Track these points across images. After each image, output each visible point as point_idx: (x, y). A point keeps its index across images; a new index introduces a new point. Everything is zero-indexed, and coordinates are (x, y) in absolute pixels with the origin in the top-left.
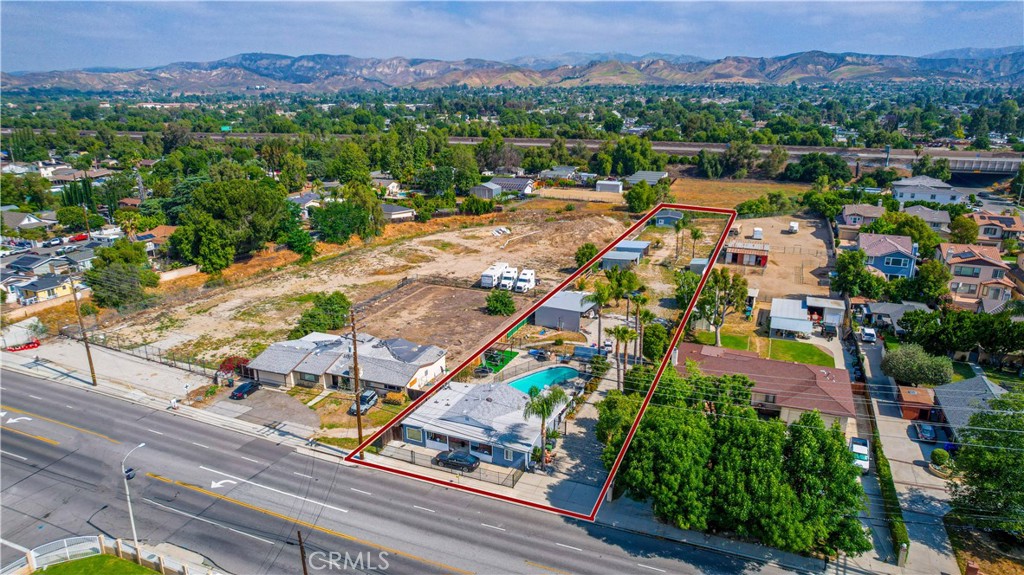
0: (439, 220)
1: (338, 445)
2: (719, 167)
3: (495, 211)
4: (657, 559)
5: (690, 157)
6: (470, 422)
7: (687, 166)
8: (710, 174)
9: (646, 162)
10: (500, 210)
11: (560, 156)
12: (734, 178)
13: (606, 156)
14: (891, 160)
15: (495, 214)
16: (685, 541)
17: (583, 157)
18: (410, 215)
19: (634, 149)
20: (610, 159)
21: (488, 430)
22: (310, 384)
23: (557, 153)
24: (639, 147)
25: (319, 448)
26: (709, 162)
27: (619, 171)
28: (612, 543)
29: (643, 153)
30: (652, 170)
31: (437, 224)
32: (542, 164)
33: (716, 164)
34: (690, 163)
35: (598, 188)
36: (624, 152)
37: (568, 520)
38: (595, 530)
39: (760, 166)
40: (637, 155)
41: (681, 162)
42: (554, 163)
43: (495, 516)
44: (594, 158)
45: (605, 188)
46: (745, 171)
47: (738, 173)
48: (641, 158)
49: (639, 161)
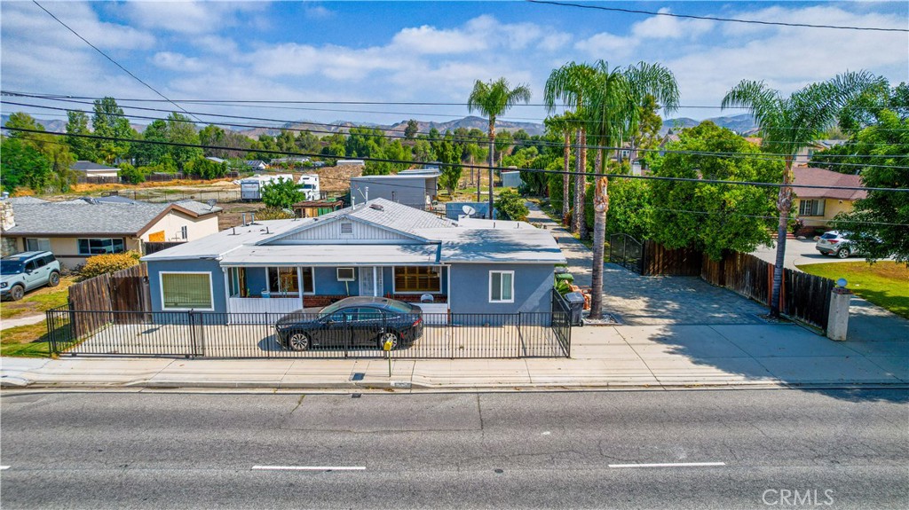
13: (339, 146)
18: (115, 175)
19: (367, 138)
20: (343, 149)
35: (339, 166)
37: (836, 390)
49: (373, 149)
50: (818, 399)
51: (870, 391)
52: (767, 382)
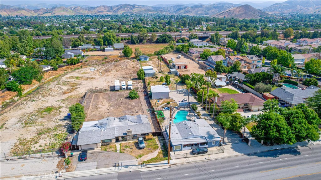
0: (61, 68)
1: (154, 162)
2: (138, 40)
3: (80, 62)
4: (280, 156)
5: (127, 38)
6: (195, 136)
7: (127, 41)
8: (136, 43)
9: (115, 40)
10: (82, 62)
11: (83, 41)
12: (143, 43)
13: (100, 40)
14: (183, 35)
15: (81, 63)
16: (277, 149)
17: (91, 40)
18: (49, 68)
19: (110, 37)
20: (102, 40)
21: (202, 137)
22: (108, 143)
23: (82, 39)
24: (111, 36)
25: (148, 166)
26: (135, 39)
27: (107, 44)
28: (266, 157)
29: (113, 37)
30: (117, 43)
31: (62, 70)
32: (78, 44)
33: (137, 40)
34: (127, 40)
35: (106, 50)
36: (107, 37)
37: (248, 155)
38: (260, 155)
39: (149, 39)
40: (112, 38)
41: (125, 40)
42: (82, 43)
43: (235, 163)
44: (95, 40)
45: (108, 50)
46: (145, 41)
47: (143, 42)
48: (113, 39)
49: (113, 40)
50: (247, 156)
51: (252, 154)
52: (243, 154)
